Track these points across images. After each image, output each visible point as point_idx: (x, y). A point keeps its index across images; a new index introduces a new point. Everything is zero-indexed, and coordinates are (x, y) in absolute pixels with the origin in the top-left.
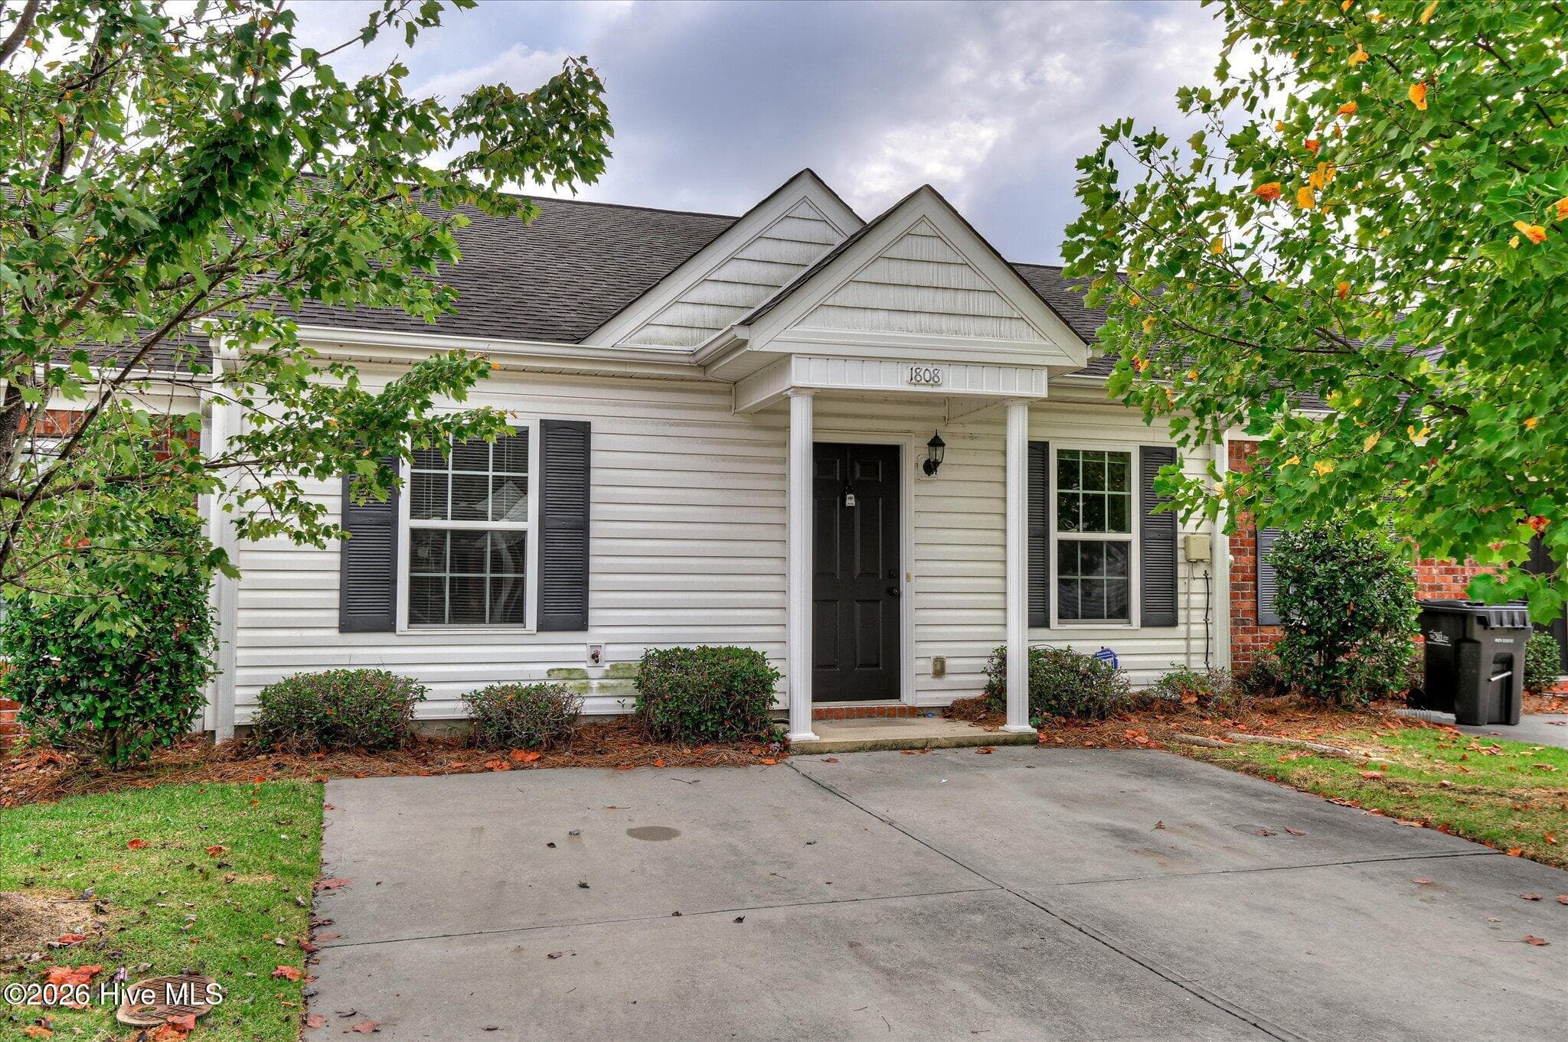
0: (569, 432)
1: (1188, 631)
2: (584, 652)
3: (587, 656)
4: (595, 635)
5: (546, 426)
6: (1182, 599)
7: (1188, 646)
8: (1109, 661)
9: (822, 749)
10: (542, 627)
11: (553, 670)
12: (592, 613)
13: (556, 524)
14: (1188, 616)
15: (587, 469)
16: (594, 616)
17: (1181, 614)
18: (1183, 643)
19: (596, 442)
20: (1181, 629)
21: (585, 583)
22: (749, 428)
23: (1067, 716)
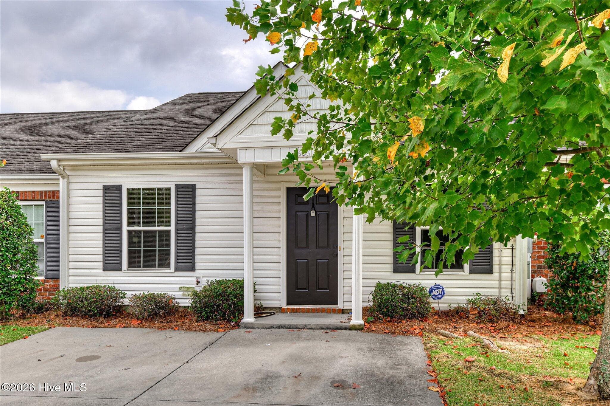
0: (187, 189)
1: (500, 276)
2: (194, 280)
3: (195, 282)
4: (198, 273)
5: (177, 187)
6: (496, 260)
7: (500, 284)
8: (440, 291)
9: (254, 326)
10: (177, 270)
11: (181, 287)
12: (197, 264)
13: (182, 227)
14: (500, 268)
15: (194, 204)
16: (198, 265)
17: (496, 268)
18: (497, 282)
19: (198, 192)
20: (496, 275)
21: (194, 252)
22: (264, 183)
23: (393, 317)
